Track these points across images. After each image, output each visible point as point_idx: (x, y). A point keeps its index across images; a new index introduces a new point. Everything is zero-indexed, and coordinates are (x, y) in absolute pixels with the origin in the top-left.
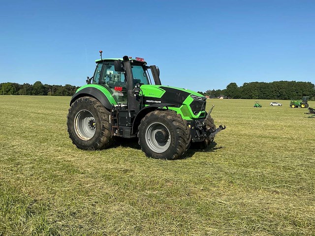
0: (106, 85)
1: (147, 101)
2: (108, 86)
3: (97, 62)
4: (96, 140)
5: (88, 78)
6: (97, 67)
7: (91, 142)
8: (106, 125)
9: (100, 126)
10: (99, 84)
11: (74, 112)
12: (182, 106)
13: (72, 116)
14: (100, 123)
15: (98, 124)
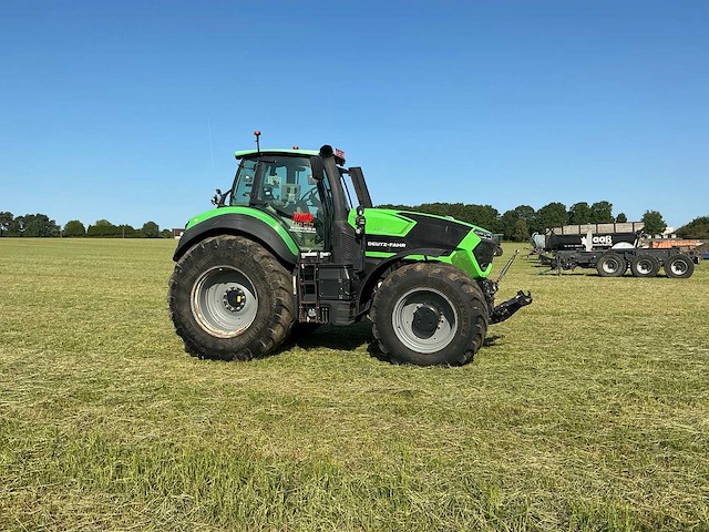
0: (270, 208)
1: (369, 244)
2: (274, 211)
3: (238, 158)
4: (259, 335)
5: (219, 192)
6: (241, 166)
7: (243, 341)
8: (285, 300)
9: (271, 301)
10: (252, 205)
11: (192, 273)
12: (455, 252)
13: (185, 282)
14: (270, 295)
15: (265, 297)
